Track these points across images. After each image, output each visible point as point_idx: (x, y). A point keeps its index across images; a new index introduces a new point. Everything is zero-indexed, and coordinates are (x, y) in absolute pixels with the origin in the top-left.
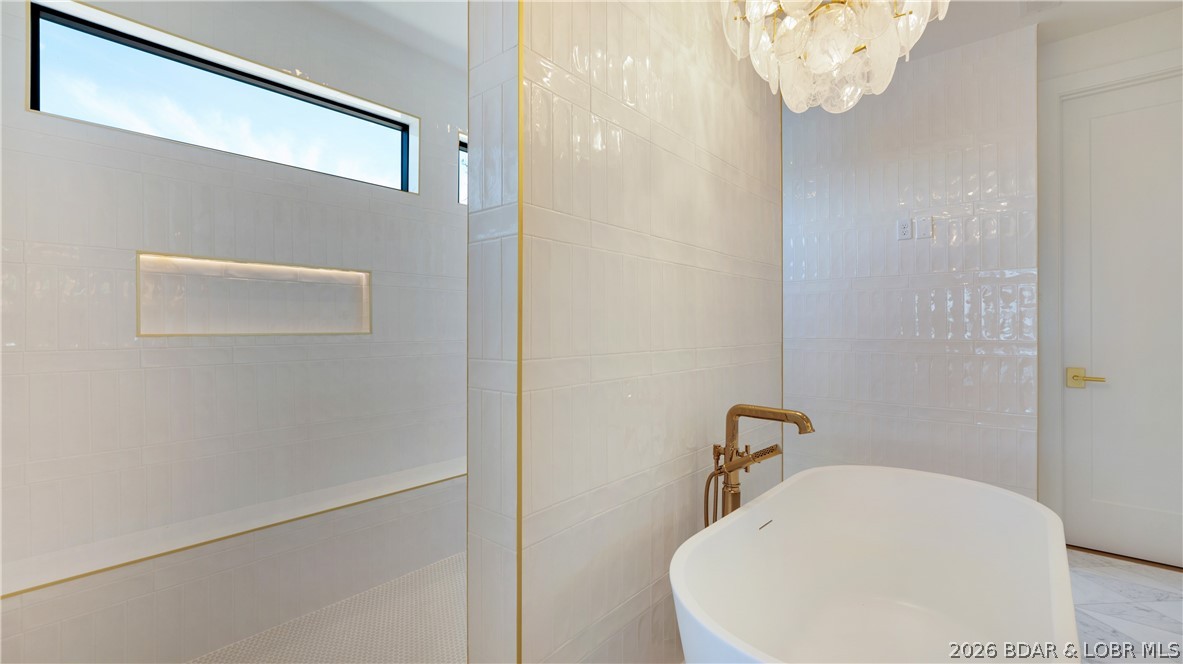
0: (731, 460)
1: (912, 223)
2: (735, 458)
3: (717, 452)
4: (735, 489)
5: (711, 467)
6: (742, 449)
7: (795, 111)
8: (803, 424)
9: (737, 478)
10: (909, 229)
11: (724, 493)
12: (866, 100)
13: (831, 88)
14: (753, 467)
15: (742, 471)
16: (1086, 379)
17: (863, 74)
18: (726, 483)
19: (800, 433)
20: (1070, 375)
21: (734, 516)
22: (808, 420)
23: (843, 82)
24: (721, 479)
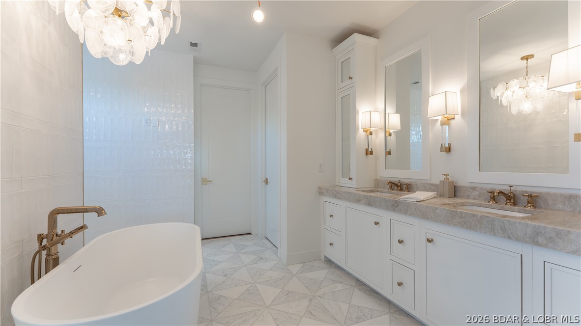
0: (52, 240)
1: (150, 119)
2: (55, 238)
3: (40, 238)
4: (56, 256)
5: (36, 247)
6: (59, 233)
7: (94, 56)
8: (100, 212)
9: (57, 248)
10: (149, 122)
11: (46, 260)
12: (131, 63)
13: (114, 52)
14: (67, 241)
15: (60, 245)
16: (207, 181)
17: (130, 51)
18: (48, 255)
19: (98, 216)
20: (203, 180)
21: (53, 272)
22: (103, 209)
23: (120, 51)
24: (44, 253)
